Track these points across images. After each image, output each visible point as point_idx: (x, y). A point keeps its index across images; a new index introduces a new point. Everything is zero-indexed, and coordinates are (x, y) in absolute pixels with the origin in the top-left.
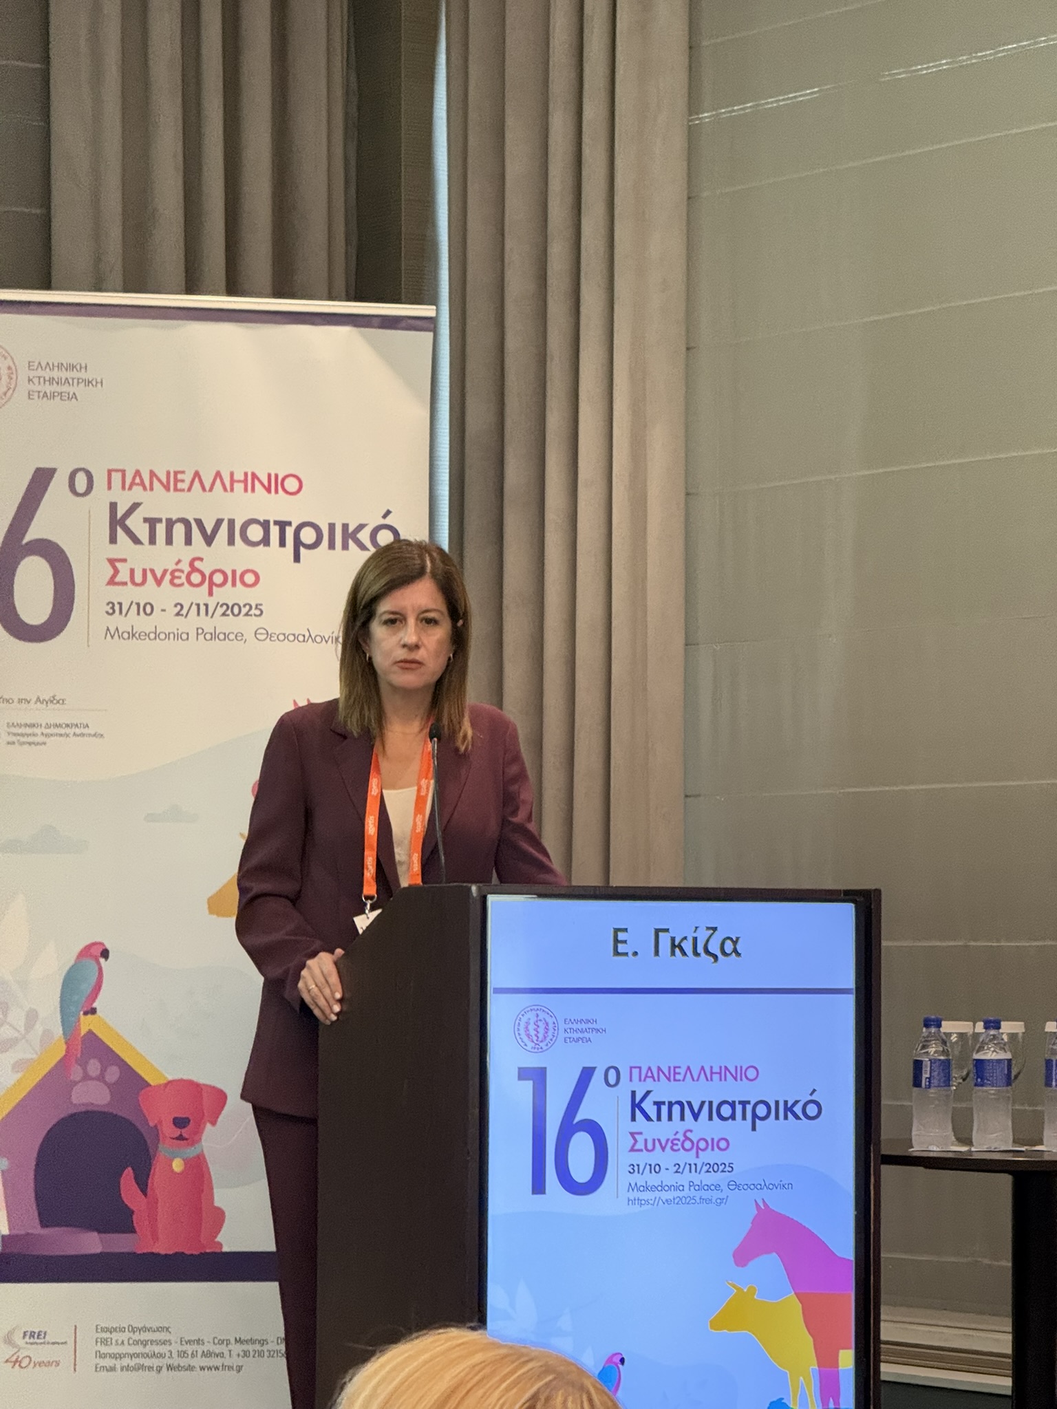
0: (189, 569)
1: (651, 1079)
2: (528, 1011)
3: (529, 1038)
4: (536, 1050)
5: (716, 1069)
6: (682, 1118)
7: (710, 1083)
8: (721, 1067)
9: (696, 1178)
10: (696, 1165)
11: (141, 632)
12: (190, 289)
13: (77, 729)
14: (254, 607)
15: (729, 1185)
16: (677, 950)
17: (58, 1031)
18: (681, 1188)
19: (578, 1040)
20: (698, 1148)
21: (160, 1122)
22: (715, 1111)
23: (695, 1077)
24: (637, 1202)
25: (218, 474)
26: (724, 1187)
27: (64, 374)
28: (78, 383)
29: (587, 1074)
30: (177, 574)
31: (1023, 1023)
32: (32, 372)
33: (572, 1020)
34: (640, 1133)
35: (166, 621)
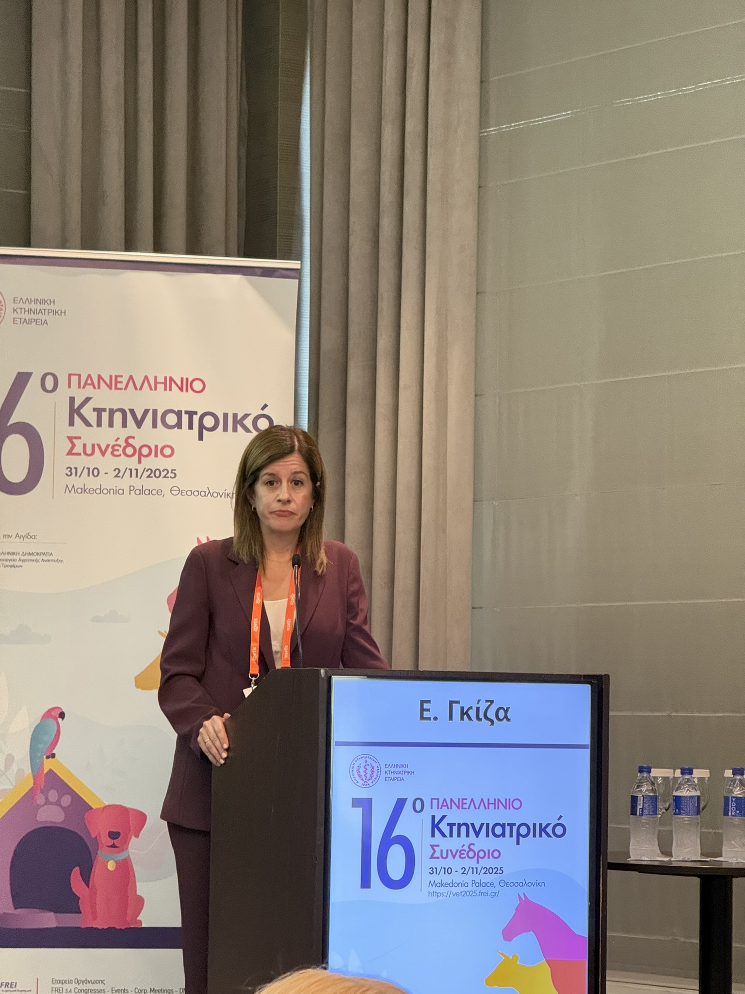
0: (125, 444)
1: (446, 807)
2: (359, 758)
3: (360, 777)
4: (365, 786)
5: (492, 801)
6: (468, 835)
7: (487, 810)
8: (495, 799)
9: (477, 878)
10: (477, 868)
11: (91, 489)
12: (129, 246)
13: (44, 557)
14: (170, 471)
15: (500, 883)
16: (465, 716)
17: (28, 771)
18: (466, 885)
19: (394, 779)
20: (478, 857)
21: (99, 834)
22: (490, 830)
23: (477, 807)
24: (435, 894)
25: (146, 378)
26: (496, 884)
27: (39, 307)
28: (48, 312)
29: (400, 804)
30: (116, 448)
31: (709, 770)
32: (17, 304)
33: (391, 765)
34: (438, 846)
35: (107, 481)
